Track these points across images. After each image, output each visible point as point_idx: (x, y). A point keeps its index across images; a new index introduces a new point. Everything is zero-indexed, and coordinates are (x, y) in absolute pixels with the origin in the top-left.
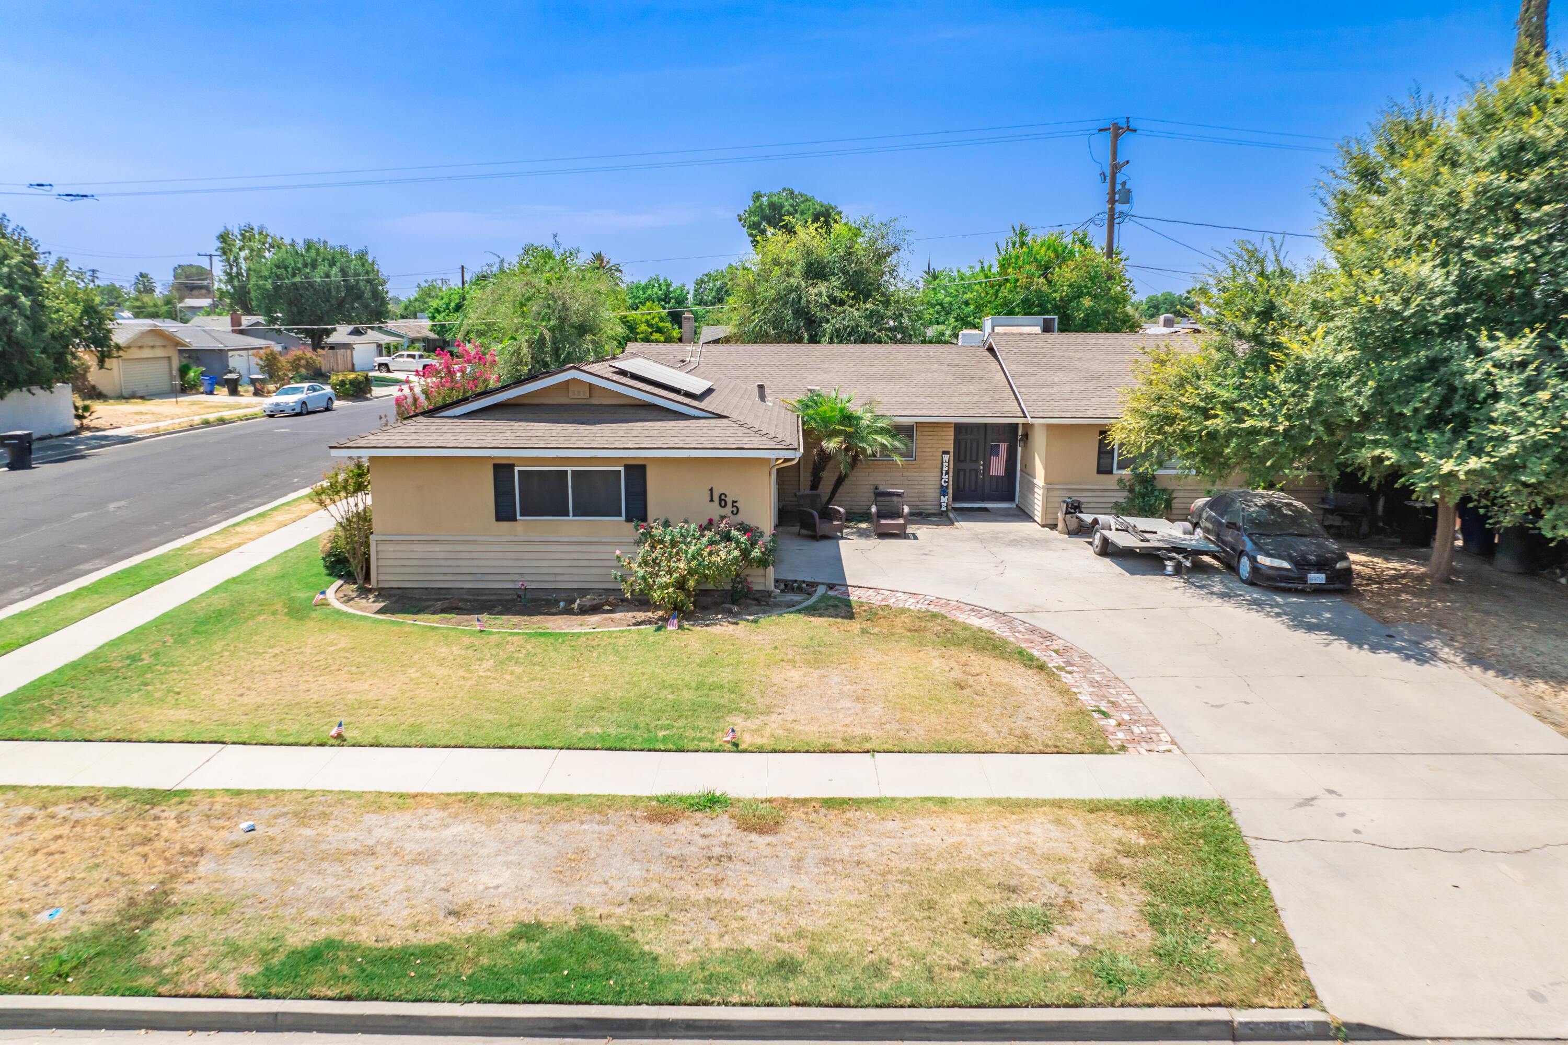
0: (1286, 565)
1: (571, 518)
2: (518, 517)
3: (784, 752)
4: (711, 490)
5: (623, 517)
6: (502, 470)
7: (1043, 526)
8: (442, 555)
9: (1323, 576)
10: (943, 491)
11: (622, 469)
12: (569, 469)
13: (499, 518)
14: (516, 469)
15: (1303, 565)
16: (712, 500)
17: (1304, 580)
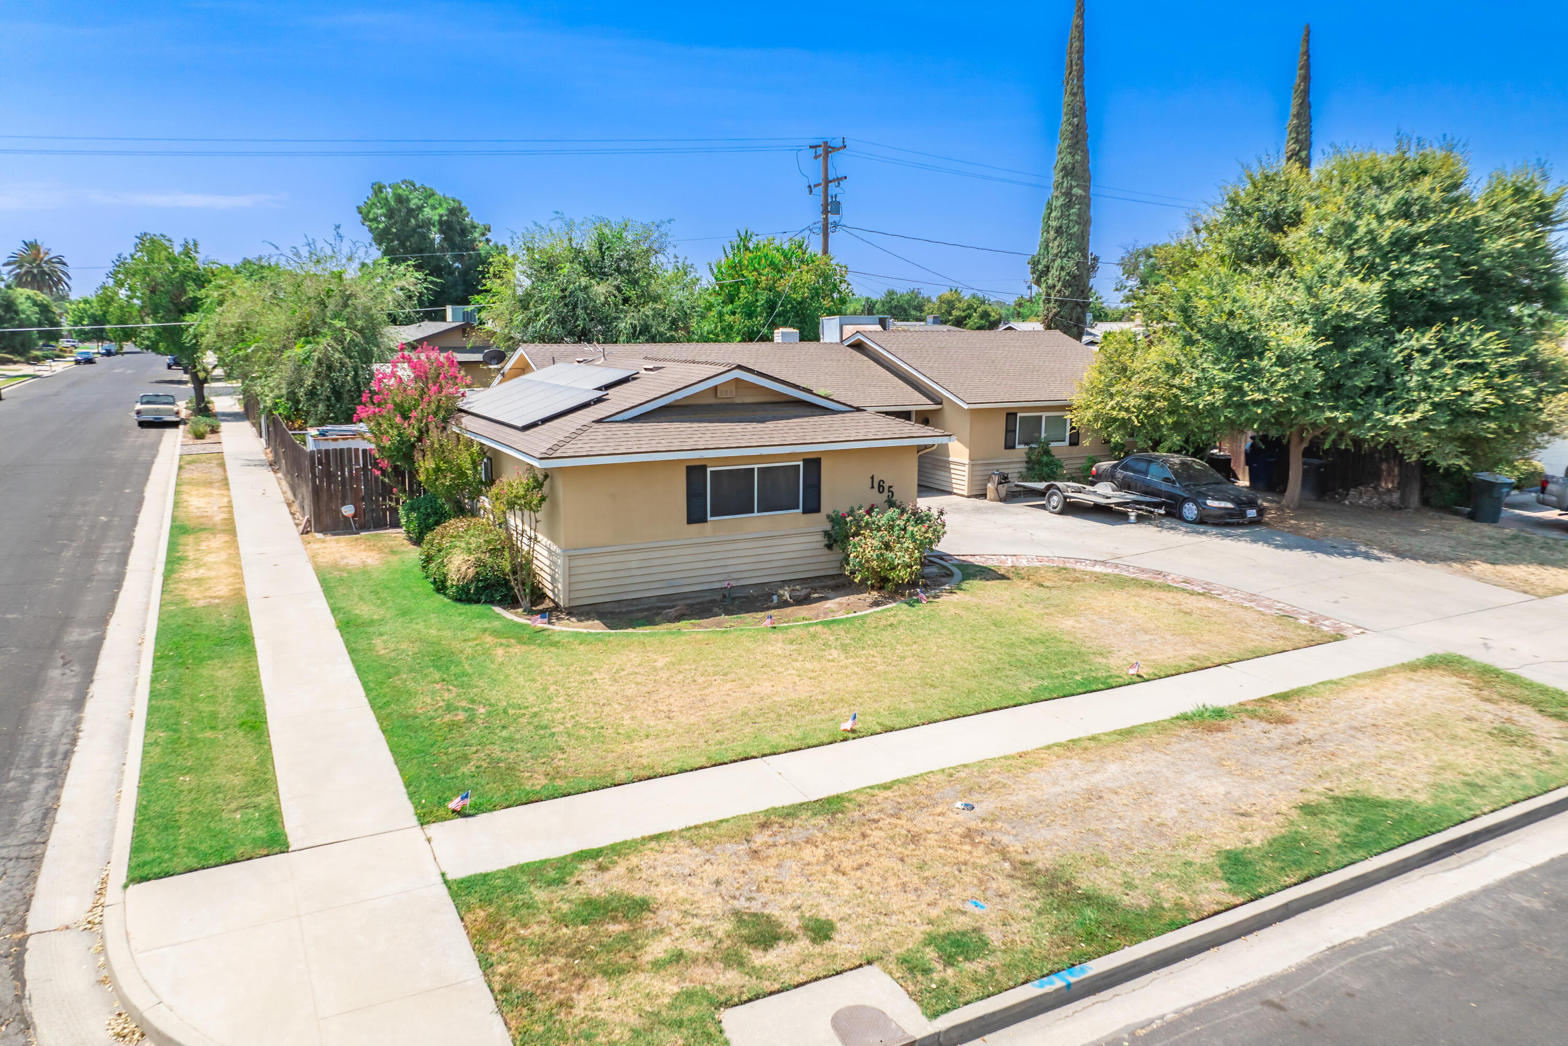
0: (1230, 505)
1: (756, 514)
2: (709, 518)
4: (872, 478)
5: (800, 510)
6: (695, 472)
7: (969, 497)
8: (634, 565)
9: (1255, 511)
11: (801, 463)
12: (756, 467)
13: (690, 521)
14: (709, 470)
16: (872, 487)
17: (1243, 515)
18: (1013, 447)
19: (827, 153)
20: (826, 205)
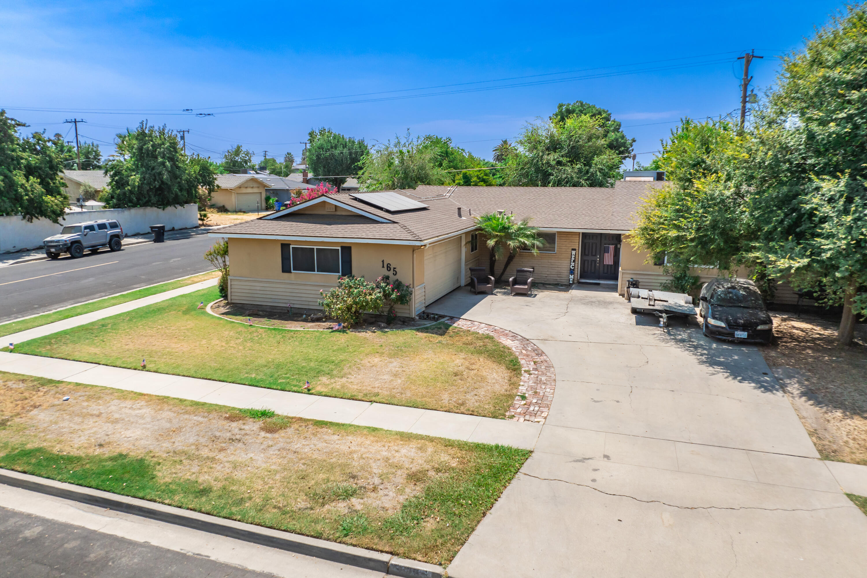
0: (723, 325)
1: (316, 272)
2: (292, 271)
3: (330, 397)
4: (383, 261)
5: (340, 274)
6: (285, 246)
7: (620, 295)
8: (258, 288)
9: (746, 333)
10: (572, 272)
11: (340, 248)
12: (315, 247)
13: (284, 271)
14: (291, 246)
15: (733, 326)
16: (383, 267)
17: (733, 335)
18: (662, 265)
20: (744, 97)
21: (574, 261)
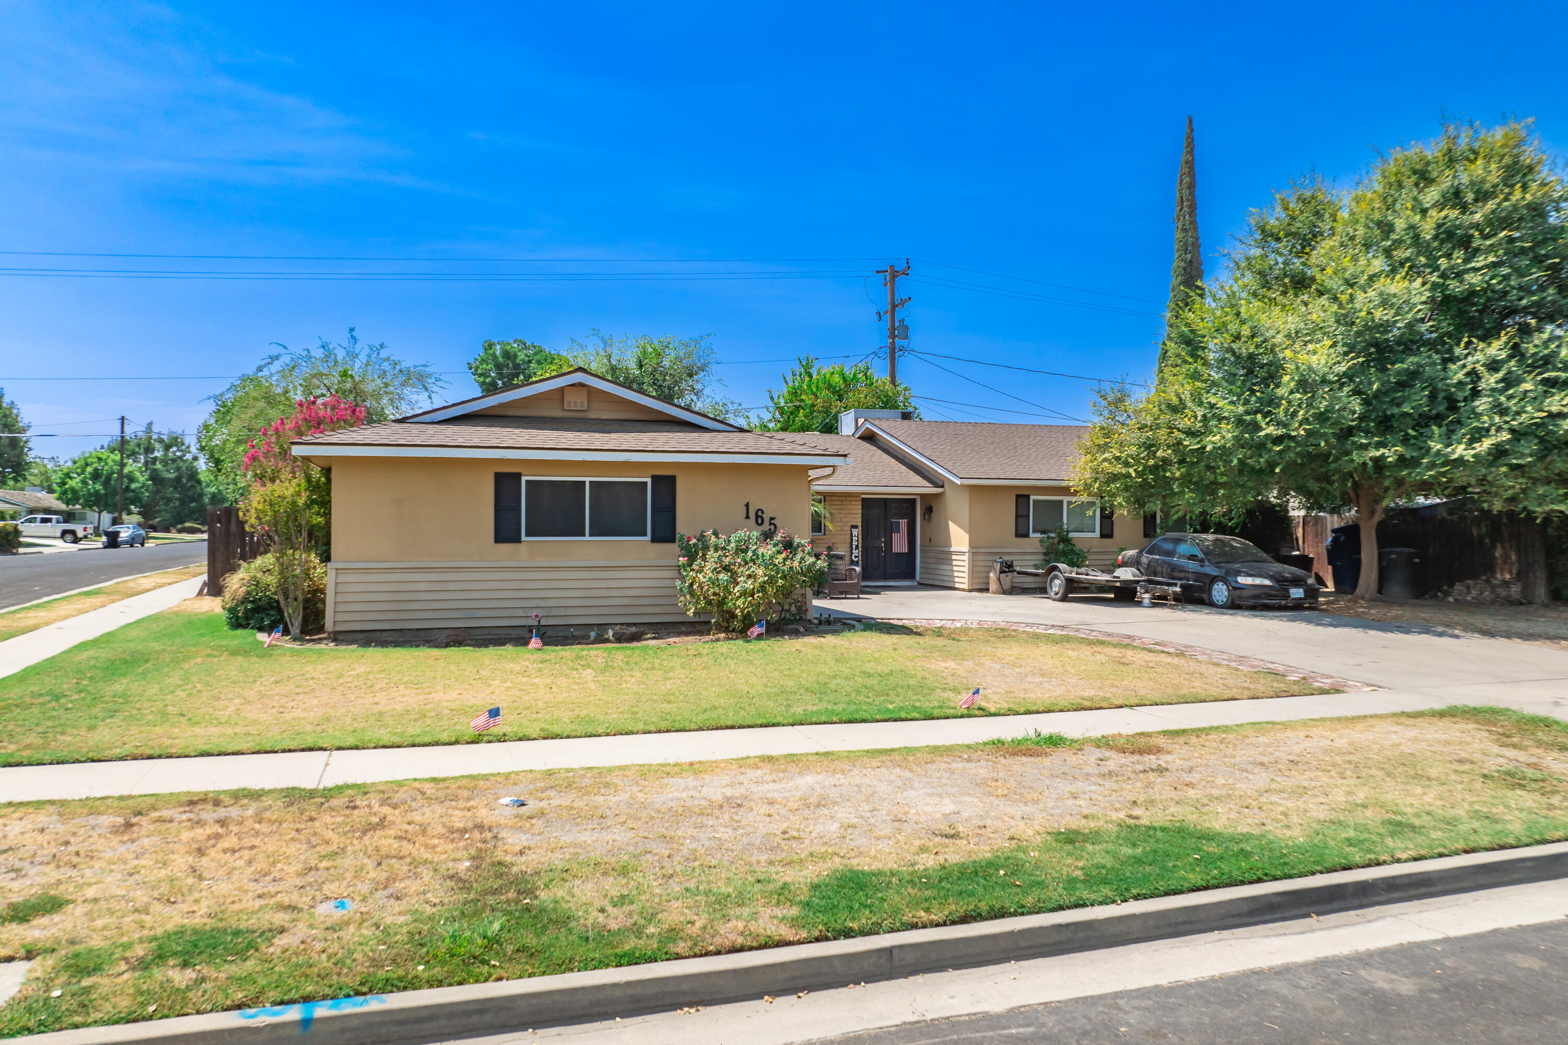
0: (1267, 582)
1: (587, 538)
2: (524, 538)
4: (747, 505)
5: (648, 538)
6: (506, 476)
7: (970, 591)
8: (422, 587)
9: (1301, 590)
11: (649, 480)
12: (587, 480)
13: (498, 539)
14: (524, 479)
16: (748, 517)
17: (1287, 597)
18: (1027, 535)
19: (894, 276)
20: (893, 328)
21: (857, 547)
